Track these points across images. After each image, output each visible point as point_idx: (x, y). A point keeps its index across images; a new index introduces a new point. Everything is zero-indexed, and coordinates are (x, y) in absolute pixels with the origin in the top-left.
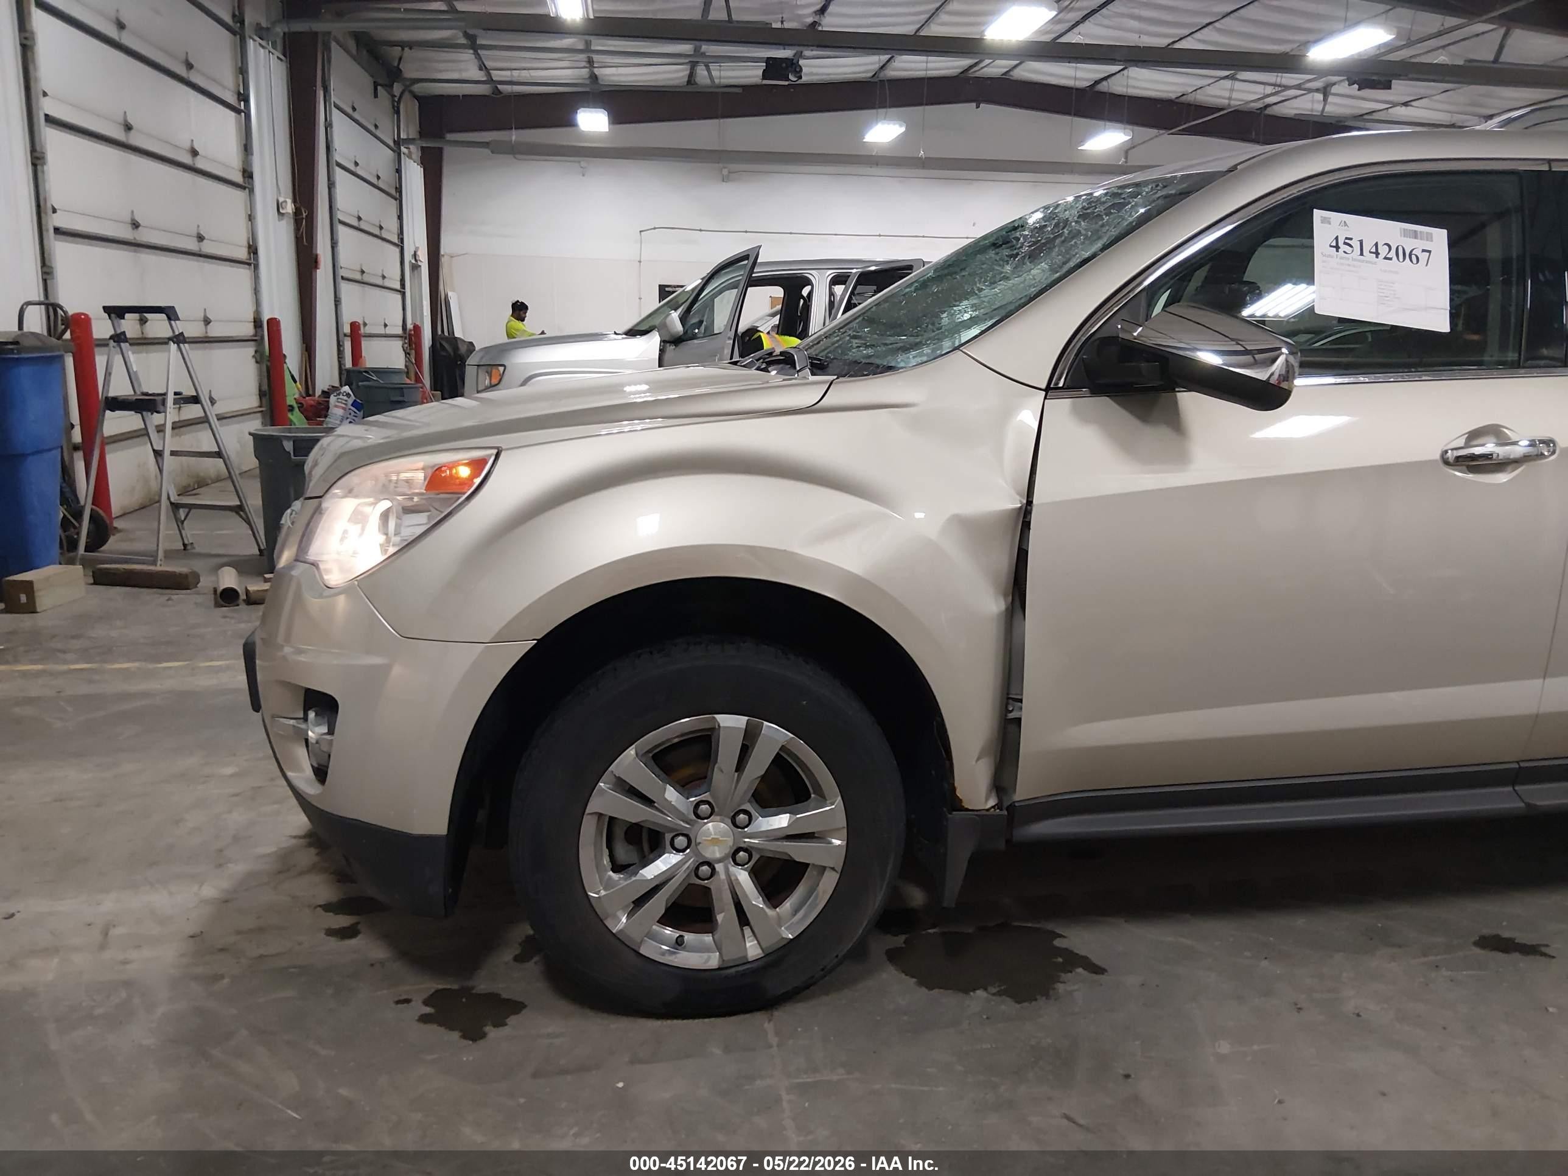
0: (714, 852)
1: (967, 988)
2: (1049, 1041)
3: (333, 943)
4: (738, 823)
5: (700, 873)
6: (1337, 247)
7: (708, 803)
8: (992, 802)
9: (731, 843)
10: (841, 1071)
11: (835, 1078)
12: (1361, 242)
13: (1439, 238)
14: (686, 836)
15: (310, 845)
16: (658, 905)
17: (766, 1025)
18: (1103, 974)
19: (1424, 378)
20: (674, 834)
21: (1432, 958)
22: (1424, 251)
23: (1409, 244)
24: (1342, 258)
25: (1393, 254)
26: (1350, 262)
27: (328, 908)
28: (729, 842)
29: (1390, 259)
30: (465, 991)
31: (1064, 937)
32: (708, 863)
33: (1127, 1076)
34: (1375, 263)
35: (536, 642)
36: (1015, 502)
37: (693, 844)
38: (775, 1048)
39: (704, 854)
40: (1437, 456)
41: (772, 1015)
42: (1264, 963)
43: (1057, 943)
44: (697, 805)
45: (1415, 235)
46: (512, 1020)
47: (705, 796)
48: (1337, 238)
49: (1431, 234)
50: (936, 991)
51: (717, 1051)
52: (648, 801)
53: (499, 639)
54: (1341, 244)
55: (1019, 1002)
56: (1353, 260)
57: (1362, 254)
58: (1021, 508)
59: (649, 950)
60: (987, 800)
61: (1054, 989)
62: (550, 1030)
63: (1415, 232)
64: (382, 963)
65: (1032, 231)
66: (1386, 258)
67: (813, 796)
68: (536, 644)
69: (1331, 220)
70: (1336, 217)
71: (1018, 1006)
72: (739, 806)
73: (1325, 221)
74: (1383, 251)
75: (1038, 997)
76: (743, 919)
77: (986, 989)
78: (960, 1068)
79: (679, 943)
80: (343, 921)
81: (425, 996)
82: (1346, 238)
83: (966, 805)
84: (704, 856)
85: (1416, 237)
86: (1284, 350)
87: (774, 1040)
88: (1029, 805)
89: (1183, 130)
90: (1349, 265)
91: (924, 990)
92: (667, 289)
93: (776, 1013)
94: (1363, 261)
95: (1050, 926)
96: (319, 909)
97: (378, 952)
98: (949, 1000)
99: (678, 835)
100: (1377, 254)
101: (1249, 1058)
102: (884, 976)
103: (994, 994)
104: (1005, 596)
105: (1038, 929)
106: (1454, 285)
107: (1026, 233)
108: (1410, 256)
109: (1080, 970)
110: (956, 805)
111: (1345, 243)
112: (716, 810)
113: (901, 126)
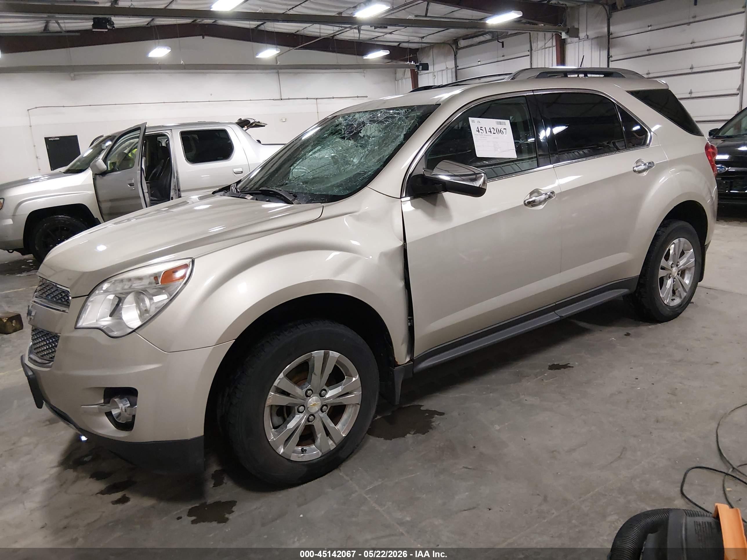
0: (315, 409)
1: (404, 435)
2: (442, 444)
3: (120, 507)
4: (322, 395)
5: (310, 420)
6: (479, 131)
7: (310, 390)
8: (408, 359)
9: (320, 404)
10: (380, 480)
11: (380, 483)
12: (485, 128)
13: (507, 123)
14: (303, 406)
15: (65, 469)
16: (296, 438)
17: (341, 474)
18: (444, 415)
19: (513, 176)
20: (298, 406)
21: (539, 377)
22: (504, 129)
23: (500, 127)
24: (481, 135)
25: (495, 132)
26: (484, 136)
27: (102, 493)
28: (319, 404)
29: (495, 133)
30: (204, 505)
31: (423, 406)
32: (313, 415)
33: (474, 447)
34: (491, 136)
35: (234, 340)
36: (401, 243)
37: (306, 408)
38: (350, 481)
39: (311, 411)
40: (523, 203)
41: (340, 470)
42: (491, 394)
43: (422, 408)
44: (306, 392)
45: (500, 123)
46: (234, 509)
47: (309, 387)
48: (478, 128)
49: (505, 122)
50: (393, 440)
51: (330, 490)
52: (288, 394)
53: (220, 342)
54: (479, 130)
55: (424, 434)
56: (484, 135)
57: (486, 133)
58: (402, 245)
59: (294, 457)
60: (406, 359)
61: (432, 425)
62: (255, 507)
63: (500, 122)
64: (153, 507)
65: (346, 126)
66: (494, 133)
67: (346, 377)
68: (235, 341)
69: (475, 121)
70: (476, 119)
71: (424, 435)
72: (322, 388)
73: (473, 121)
74: (492, 130)
75: (429, 430)
76: (328, 434)
77: (410, 433)
78: (420, 464)
79: (303, 451)
80: (118, 495)
81: (187, 513)
82: (481, 127)
83: (399, 364)
84: (311, 412)
85: (501, 124)
86: (483, 174)
87: (347, 478)
88: (418, 358)
89: (301, 47)
90: (484, 137)
91: (388, 441)
92: (49, 139)
93: (341, 468)
94: (487, 135)
95: (416, 403)
96: (98, 495)
97: (148, 502)
98: (399, 441)
99: (300, 406)
100: (491, 132)
101: (507, 428)
102: (371, 440)
103: (414, 434)
104: (403, 280)
105: (413, 406)
106: (516, 140)
107: (344, 127)
108: (500, 131)
109: (436, 416)
110: (396, 364)
111: (481, 129)
112: (314, 392)
113: (168, 49)
